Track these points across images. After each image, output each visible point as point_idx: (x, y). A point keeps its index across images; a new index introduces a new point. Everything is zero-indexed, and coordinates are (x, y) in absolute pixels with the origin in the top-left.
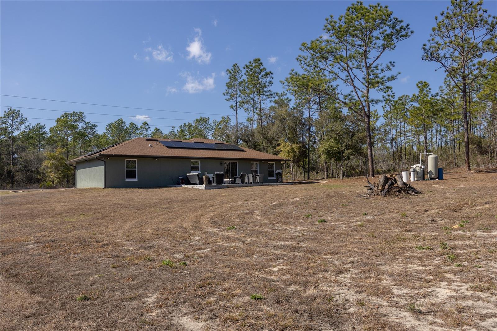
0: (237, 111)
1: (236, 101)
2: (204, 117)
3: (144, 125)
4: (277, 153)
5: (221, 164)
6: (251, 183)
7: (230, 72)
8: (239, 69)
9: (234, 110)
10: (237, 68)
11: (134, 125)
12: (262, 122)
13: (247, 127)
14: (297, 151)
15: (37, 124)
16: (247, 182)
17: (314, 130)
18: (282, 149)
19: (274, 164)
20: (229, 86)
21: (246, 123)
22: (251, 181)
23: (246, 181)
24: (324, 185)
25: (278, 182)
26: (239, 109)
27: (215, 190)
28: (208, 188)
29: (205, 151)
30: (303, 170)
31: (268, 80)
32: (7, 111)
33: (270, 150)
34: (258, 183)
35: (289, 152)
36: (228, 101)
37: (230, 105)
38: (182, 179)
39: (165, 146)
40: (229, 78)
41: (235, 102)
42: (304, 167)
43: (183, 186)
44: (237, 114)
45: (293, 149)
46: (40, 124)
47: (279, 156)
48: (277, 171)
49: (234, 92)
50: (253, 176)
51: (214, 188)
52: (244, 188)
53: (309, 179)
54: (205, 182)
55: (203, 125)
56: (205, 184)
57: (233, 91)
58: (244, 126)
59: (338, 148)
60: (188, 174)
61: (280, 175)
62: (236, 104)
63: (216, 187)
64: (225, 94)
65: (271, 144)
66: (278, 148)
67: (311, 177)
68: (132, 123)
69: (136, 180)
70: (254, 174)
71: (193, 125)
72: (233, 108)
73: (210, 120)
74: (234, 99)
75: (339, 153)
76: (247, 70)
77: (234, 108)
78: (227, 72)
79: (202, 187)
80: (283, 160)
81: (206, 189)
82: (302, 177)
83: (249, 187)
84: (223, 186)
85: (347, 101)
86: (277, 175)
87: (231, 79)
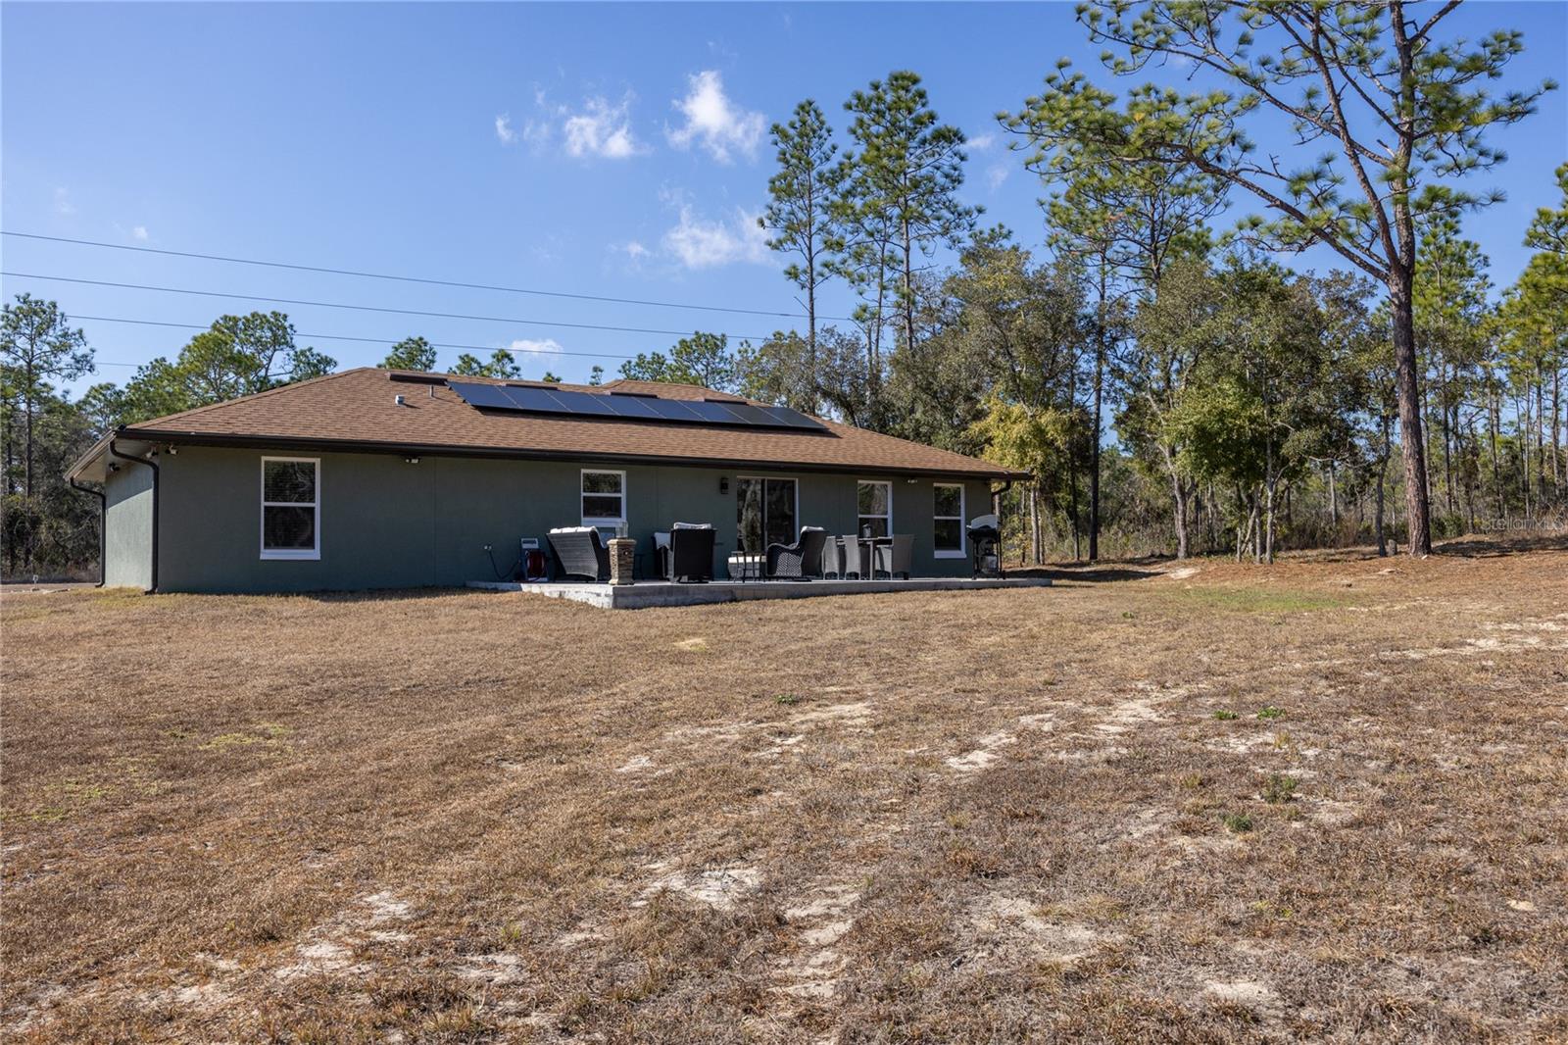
0: (811, 289)
1: (810, 249)
2: (707, 333)
3: (498, 360)
4: (975, 447)
5: (724, 486)
6: (856, 576)
7: (785, 136)
8: (822, 123)
9: (803, 287)
10: (811, 119)
11: (475, 365)
12: (911, 328)
13: (854, 347)
14: (1061, 442)
15: (156, 360)
16: (837, 570)
17: (1131, 348)
18: (994, 432)
19: (957, 492)
20: (783, 189)
21: (848, 329)
22: (854, 564)
23: (831, 564)
24: (1179, 588)
25: (978, 573)
26: (821, 278)
27: (659, 611)
28: (630, 601)
29: (651, 429)
30: (1069, 523)
31: (947, 160)
32: (14, 305)
33: (944, 436)
34: (886, 575)
35: (1022, 445)
36: (775, 247)
37: (786, 266)
38: (535, 555)
39: (468, 406)
40: (780, 160)
41: (806, 251)
42: (1073, 514)
43: (525, 587)
44: (812, 300)
45: (1039, 431)
46: (164, 359)
47: (985, 457)
48: (977, 523)
49: (800, 215)
50: (863, 545)
51: (661, 599)
52: (810, 606)
53: (1094, 555)
54: (615, 572)
55: (704, 361)
56: (614, 581)
57: (796, 210)
58: (841, 343)
59: (1252, 420)
60: (554, 531)
61: (987, 538)
62: (811, 261)
63: (672, 599)
64: (767, 222)
65: (949, 411)
66: (975, 427)
67: (1101, 551)
68: (467, 356)
69: (314, 554)
70: (868, 532)
71: (670, 360)
72: (796, 277)
73: (729, 341)
74: (800, 241)
75: (1258, 441)
76: (859, 115)
77: (803, 278)
78: (776, 137)
79: (599, 595)
80: (999, 476)
81: (616, 606)
82: (1066, 551)
83: (837, 599)
84: (710, 590)
85: (1303, 205)
86: (978, 542)
87: (787, 162)
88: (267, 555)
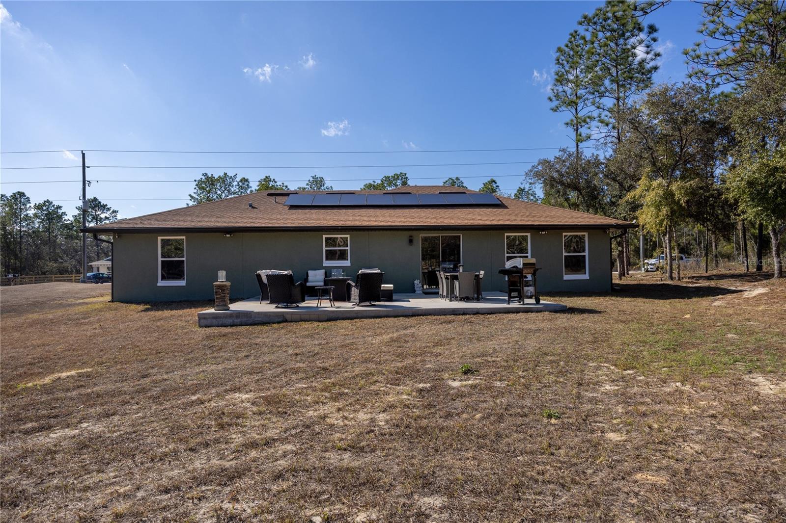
5: (410, 241)
19: (583, 237)
69: (183, 283)
88: (161, 283)
